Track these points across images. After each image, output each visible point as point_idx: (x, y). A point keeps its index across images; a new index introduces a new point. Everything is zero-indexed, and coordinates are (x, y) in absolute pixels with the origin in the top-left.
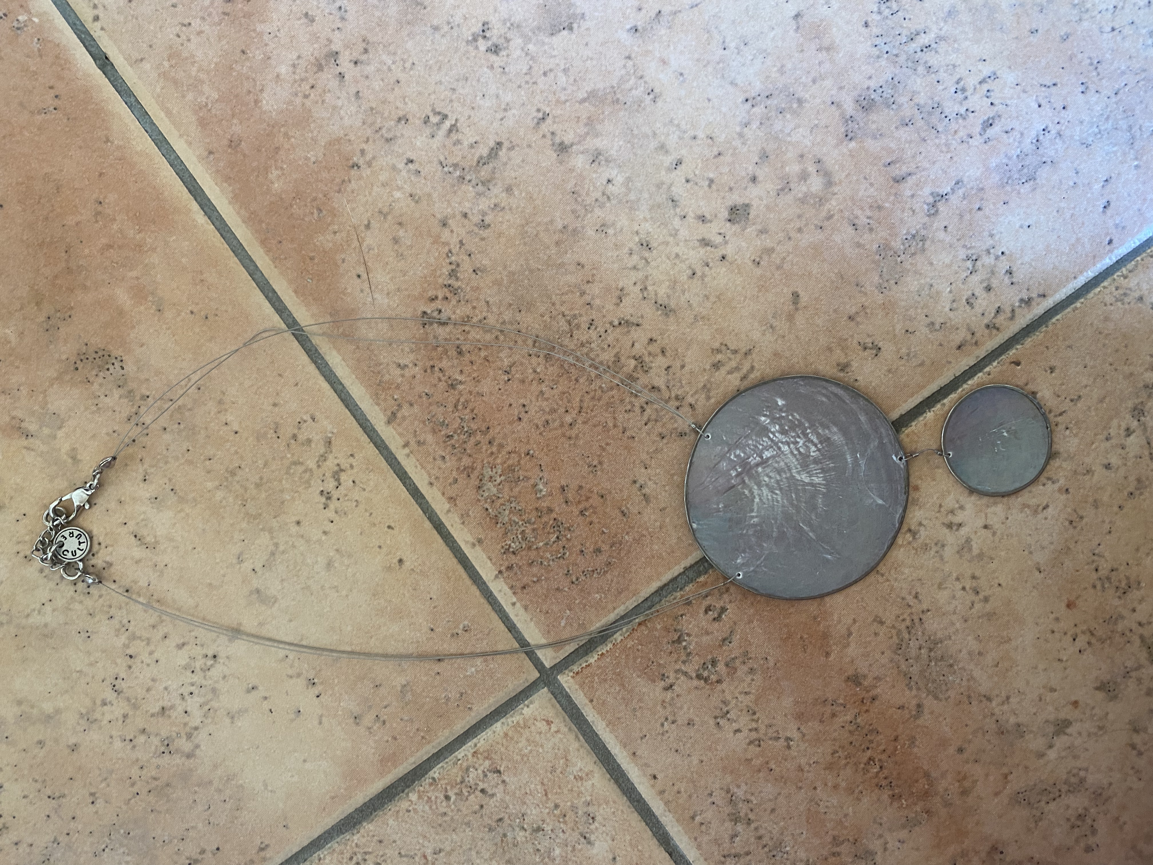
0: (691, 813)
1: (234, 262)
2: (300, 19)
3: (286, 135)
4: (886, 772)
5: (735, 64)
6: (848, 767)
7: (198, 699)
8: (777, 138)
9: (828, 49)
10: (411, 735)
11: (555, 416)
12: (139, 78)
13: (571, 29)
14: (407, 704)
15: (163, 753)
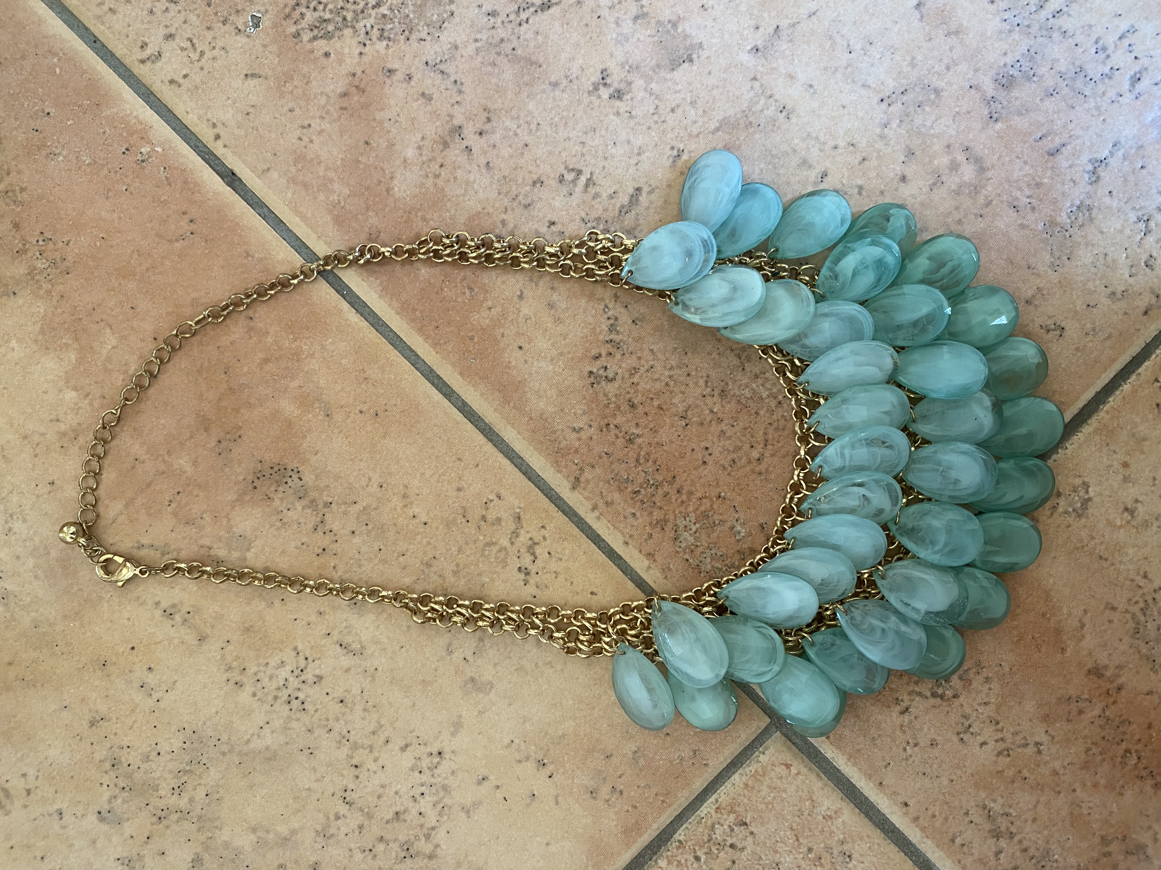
0: (950, 835)
1: (394, 355)
2: (418, 99)
3: (424, 219)
4: (1144, 761)
5: (864, 65)
6: (1105, 763)
7: (431, 799)
8: (920, 133)
9: (957, 33)
10: (651, 800)
11: (740, 454)
12: (269, 188)
13: (691, 60)
14: (641, 770)
15: (405, 857)
